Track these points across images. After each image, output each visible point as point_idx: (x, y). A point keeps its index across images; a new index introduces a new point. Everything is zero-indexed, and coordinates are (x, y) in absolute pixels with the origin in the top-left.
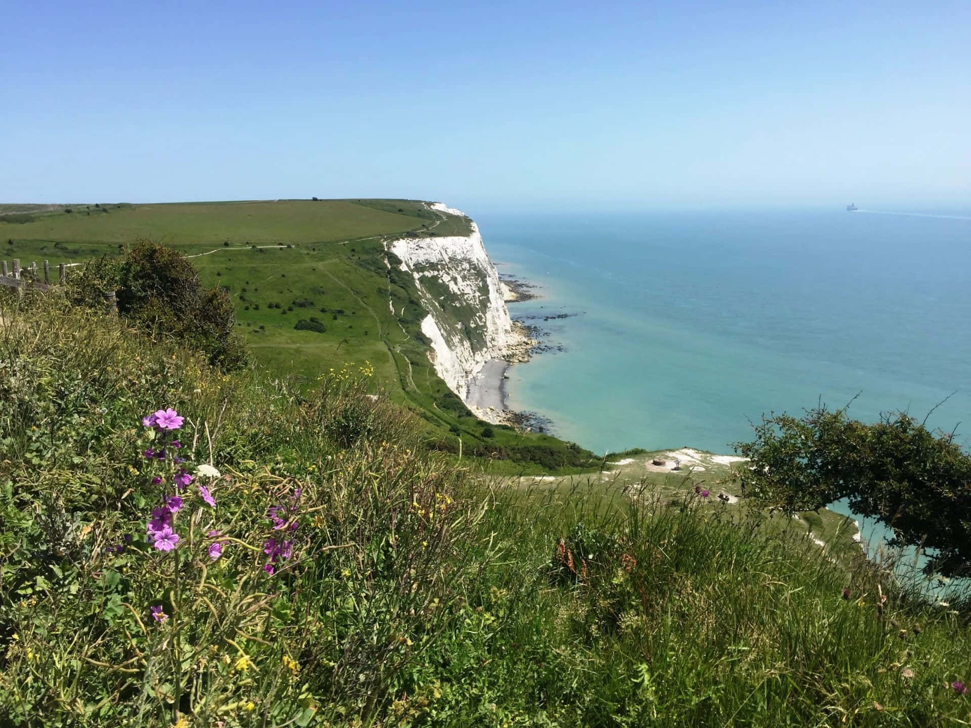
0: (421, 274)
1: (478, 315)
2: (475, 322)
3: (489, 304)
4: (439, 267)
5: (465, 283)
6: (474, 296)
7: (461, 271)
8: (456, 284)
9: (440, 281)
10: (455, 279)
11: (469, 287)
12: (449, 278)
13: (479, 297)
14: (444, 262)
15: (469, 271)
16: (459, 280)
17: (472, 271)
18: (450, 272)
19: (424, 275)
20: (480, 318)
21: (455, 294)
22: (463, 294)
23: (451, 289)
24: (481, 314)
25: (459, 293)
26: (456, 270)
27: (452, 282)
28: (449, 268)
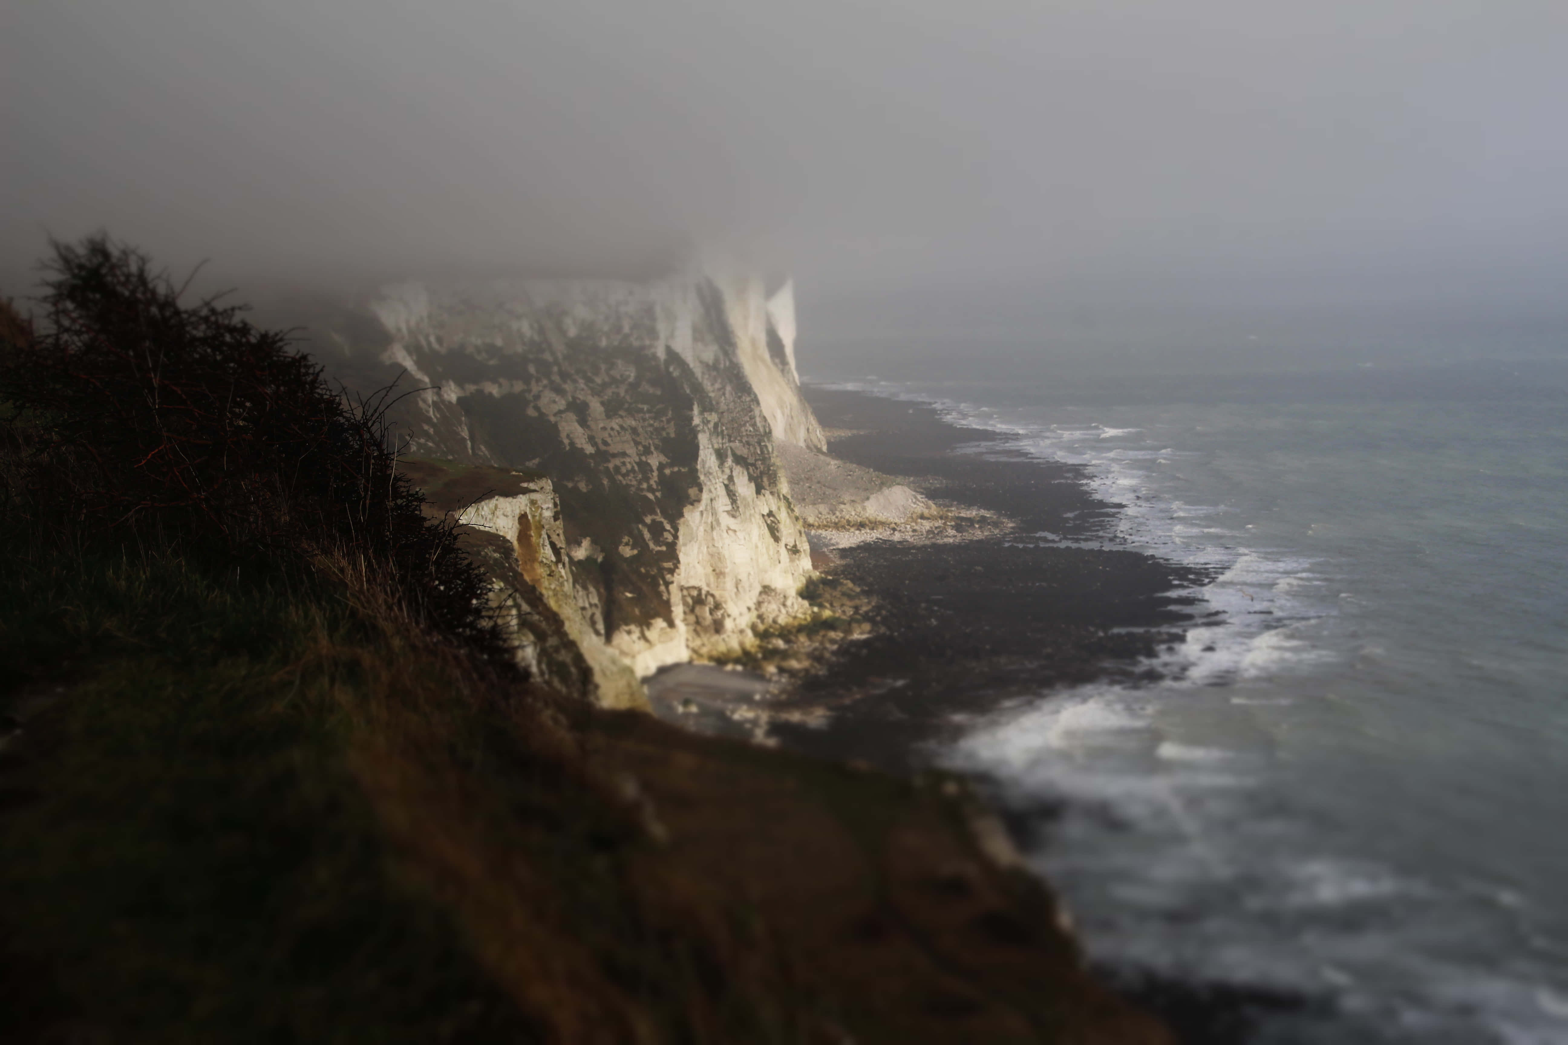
0: (471, 388)
1: (648, 520)
2: (638, 542)
3: (693, 492)
4: (532, 369)
5: (615, 423)
6: (644, 467)
7: (605, 385)
8: (583, 422)
9: (531, 412)
10: (580, 410)
11: (627, 436)
12: (562, 404)
13: (661, 467)
14: (547, 356)
15: (634, 386)
16: (596, 407)
17: (646, 388)
18: (568, 387)
19: (480, 392)
20: (657, 530)
21: (576, 452)
22: (603, 456)
23: (563, 435)
24: (659, 518)
25: (589, 449)
26: (589, 380)
27: (572, 416)
28: (565, 376)
